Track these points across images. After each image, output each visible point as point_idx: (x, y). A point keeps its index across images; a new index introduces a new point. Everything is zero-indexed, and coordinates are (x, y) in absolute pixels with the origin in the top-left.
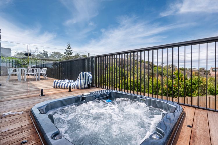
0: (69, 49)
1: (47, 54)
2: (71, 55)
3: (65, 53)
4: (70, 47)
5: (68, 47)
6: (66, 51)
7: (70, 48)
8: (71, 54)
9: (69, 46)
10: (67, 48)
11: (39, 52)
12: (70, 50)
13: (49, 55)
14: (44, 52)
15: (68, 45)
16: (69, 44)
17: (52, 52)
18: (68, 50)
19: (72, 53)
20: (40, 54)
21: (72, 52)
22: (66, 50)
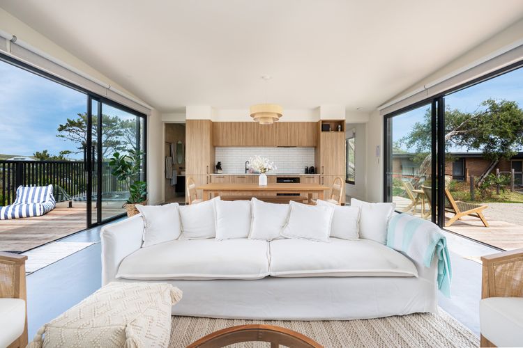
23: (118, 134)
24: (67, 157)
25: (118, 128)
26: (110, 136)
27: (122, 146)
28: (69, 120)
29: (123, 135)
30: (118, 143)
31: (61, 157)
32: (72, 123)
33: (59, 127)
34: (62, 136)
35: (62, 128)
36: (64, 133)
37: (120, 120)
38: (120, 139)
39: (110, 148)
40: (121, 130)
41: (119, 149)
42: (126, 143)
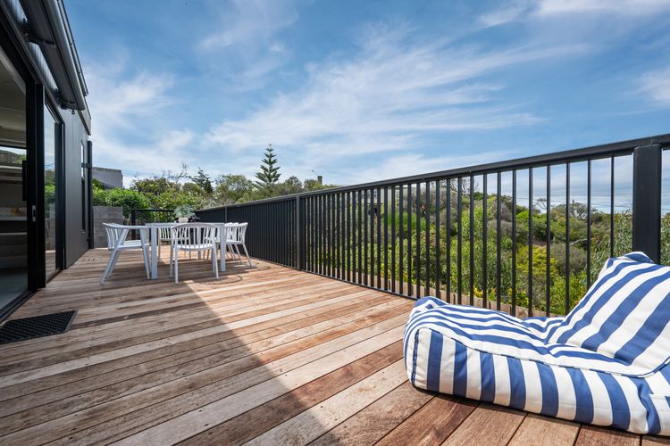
0: (271, 163)
1: (209, 183)
2: (276, 183)
3: (260, 176)
4: (272, 159)
5: (267, 159)
6: (262, 172)
7: (275, 161)
8: (277, 177)
9: (271, 156)
10: (266, 162)
11: (190, 177)
12: (274, 166)
13: (213, 185)
14: (202, 176)
15: (268, 153)
16: (270, 150)
17: (223, 176)
18: (267, 166)
19: (279, 175)
20: (190, 181)
21: (278, 172)
22: (263, 167)
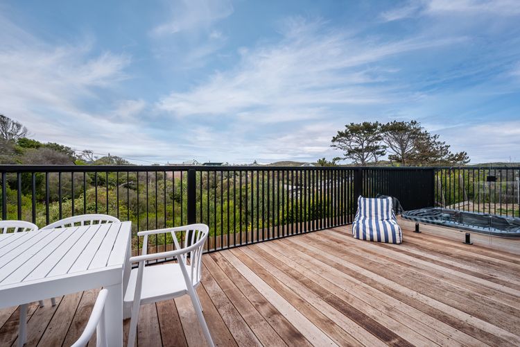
23: (378, 139)
24: (338, 163)
25: (378, 133)
26: (371, 141)
27: (381, 150)
28: (339, 132)
29: (383, 139)
30: (377, 147)
31: (334, 163)
32: (341, 134)
33: (332, 139)
34: (335, 146)
35: (334, 140)
36: (336, 143)
37: (380, 125)
38: (379, 143)
39: (371, 153)
40: (382, 134)
41: (377, 153)
42: (385, 147)
